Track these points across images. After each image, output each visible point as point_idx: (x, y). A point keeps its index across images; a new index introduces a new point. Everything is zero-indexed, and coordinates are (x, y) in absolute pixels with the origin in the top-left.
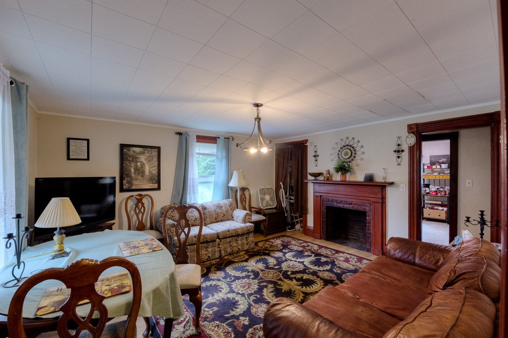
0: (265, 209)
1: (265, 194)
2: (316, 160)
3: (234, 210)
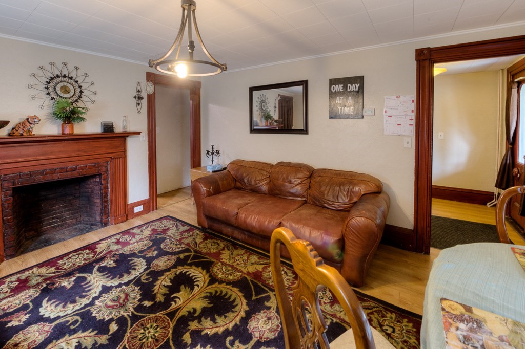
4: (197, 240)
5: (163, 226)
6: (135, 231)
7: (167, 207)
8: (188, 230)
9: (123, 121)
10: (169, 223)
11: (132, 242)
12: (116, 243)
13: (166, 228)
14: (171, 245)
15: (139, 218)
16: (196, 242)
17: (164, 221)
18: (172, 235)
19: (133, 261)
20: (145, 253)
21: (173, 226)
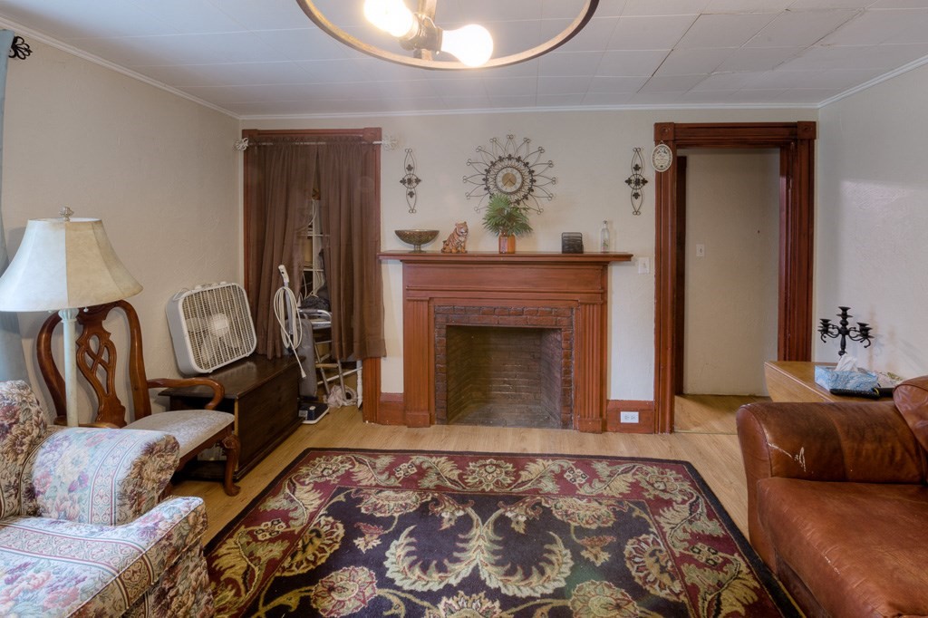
0: (216, 372)
1: (208, 312)
2: (411, 194)
3: (34, 444)
4: (725, 594)
5: (662, 487)
6: (601, 467)
7: (699, 436)
8: (717, 539)
9: (603, 230)
10: (678, 485)
11: (582, 492)
12: (556, 475)
13: (666, 497)
14: (649, 561)
15: (627, 435)
16: (719, 603)
17: (671, 474)
18: (667, 528)
19: (553, 547)
20: (585, 541)
21: (684, 502)
